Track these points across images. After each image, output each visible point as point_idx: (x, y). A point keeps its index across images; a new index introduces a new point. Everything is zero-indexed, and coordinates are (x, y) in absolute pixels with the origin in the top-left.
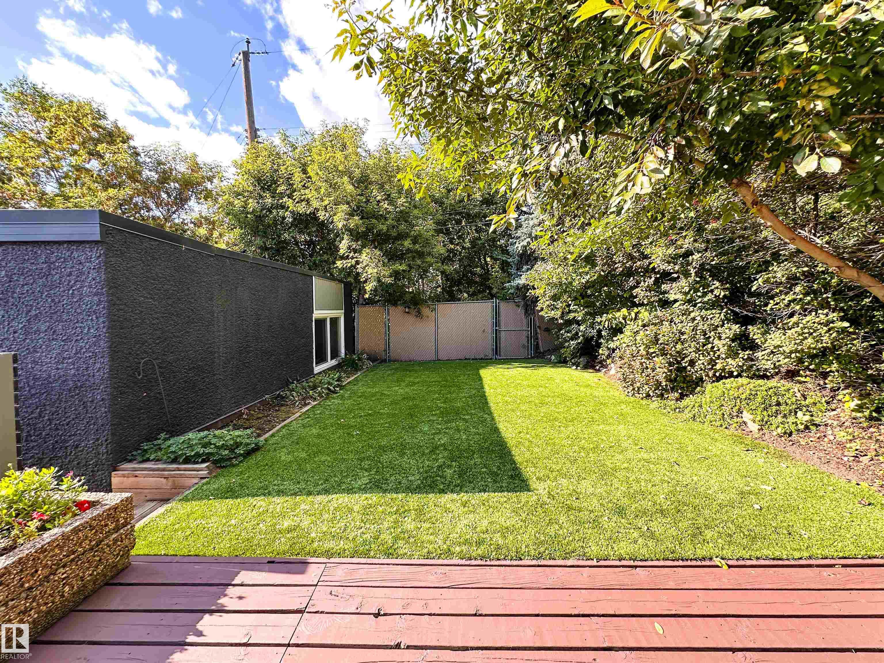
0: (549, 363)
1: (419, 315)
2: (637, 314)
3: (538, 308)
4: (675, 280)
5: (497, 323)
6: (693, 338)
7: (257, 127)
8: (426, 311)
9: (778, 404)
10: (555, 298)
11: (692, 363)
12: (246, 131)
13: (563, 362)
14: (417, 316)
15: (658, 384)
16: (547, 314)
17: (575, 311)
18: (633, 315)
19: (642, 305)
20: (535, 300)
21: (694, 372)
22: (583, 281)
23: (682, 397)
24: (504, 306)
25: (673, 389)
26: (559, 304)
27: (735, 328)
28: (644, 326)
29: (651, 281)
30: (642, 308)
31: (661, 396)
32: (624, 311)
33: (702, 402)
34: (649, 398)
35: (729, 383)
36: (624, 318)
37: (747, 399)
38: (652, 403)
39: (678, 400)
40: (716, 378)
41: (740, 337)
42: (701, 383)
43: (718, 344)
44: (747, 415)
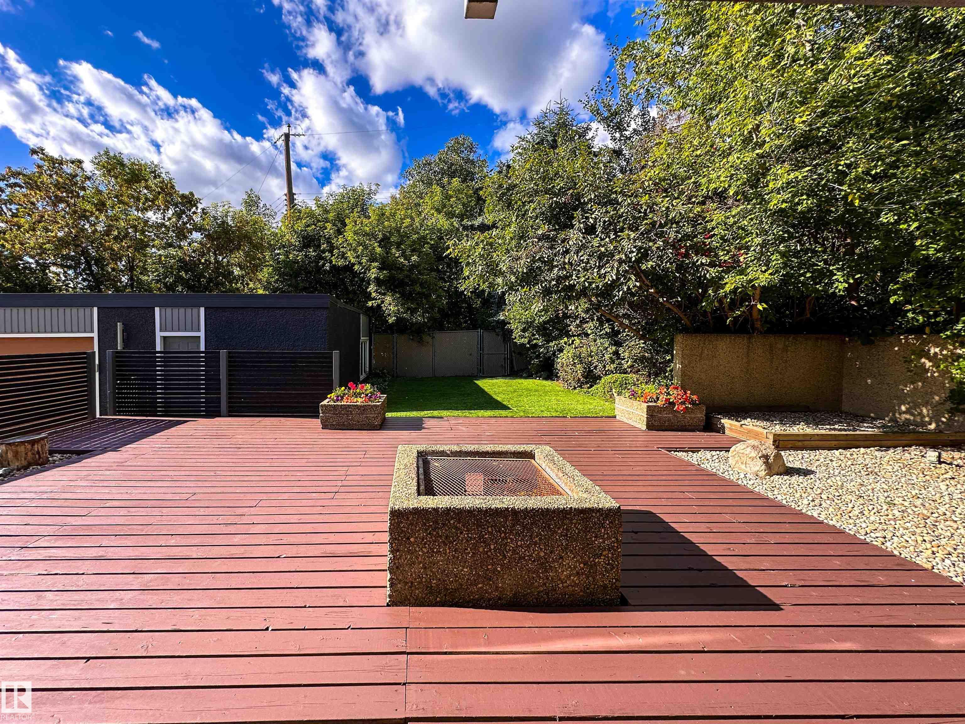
0: (521, 377)
1: (421, 341)
2: (573, 341)
3: (513, 337)
4: (587, 322)
5: (482, 349)
6: (597, 354)
7: (294, 192)
8: (426, 338)
9: (626, 384)
10: (524, 330)
11: (596, 367)
12: (286, 195)
13: (530, 376)
14: (419, 342)
15: (579, 380)
16: (519, 341)
17: (537, 339)
18: (570, 342)
19: (574, 336)
20: (511, 331)
21: (597, 372)
22: (541, 320)
23: (591, 386)
24: (486, 335)
25: (587, 383)
26: (527, 334)
27: (614, 348)
28: (576, 348)
29: (578, 322)
30: (576, 338)
31: (581, 387)
32: (566, 339)
33: (599, 387)
34: (575, 388)
35: (610, 376)
36: (565, 343)
37: (614, 382)
38: (577, 391)
39: (589, 388)
40: (606, 375)
41: (616, 353)
42: (600, 378)
43: (607, 357)
44: (614, 390)
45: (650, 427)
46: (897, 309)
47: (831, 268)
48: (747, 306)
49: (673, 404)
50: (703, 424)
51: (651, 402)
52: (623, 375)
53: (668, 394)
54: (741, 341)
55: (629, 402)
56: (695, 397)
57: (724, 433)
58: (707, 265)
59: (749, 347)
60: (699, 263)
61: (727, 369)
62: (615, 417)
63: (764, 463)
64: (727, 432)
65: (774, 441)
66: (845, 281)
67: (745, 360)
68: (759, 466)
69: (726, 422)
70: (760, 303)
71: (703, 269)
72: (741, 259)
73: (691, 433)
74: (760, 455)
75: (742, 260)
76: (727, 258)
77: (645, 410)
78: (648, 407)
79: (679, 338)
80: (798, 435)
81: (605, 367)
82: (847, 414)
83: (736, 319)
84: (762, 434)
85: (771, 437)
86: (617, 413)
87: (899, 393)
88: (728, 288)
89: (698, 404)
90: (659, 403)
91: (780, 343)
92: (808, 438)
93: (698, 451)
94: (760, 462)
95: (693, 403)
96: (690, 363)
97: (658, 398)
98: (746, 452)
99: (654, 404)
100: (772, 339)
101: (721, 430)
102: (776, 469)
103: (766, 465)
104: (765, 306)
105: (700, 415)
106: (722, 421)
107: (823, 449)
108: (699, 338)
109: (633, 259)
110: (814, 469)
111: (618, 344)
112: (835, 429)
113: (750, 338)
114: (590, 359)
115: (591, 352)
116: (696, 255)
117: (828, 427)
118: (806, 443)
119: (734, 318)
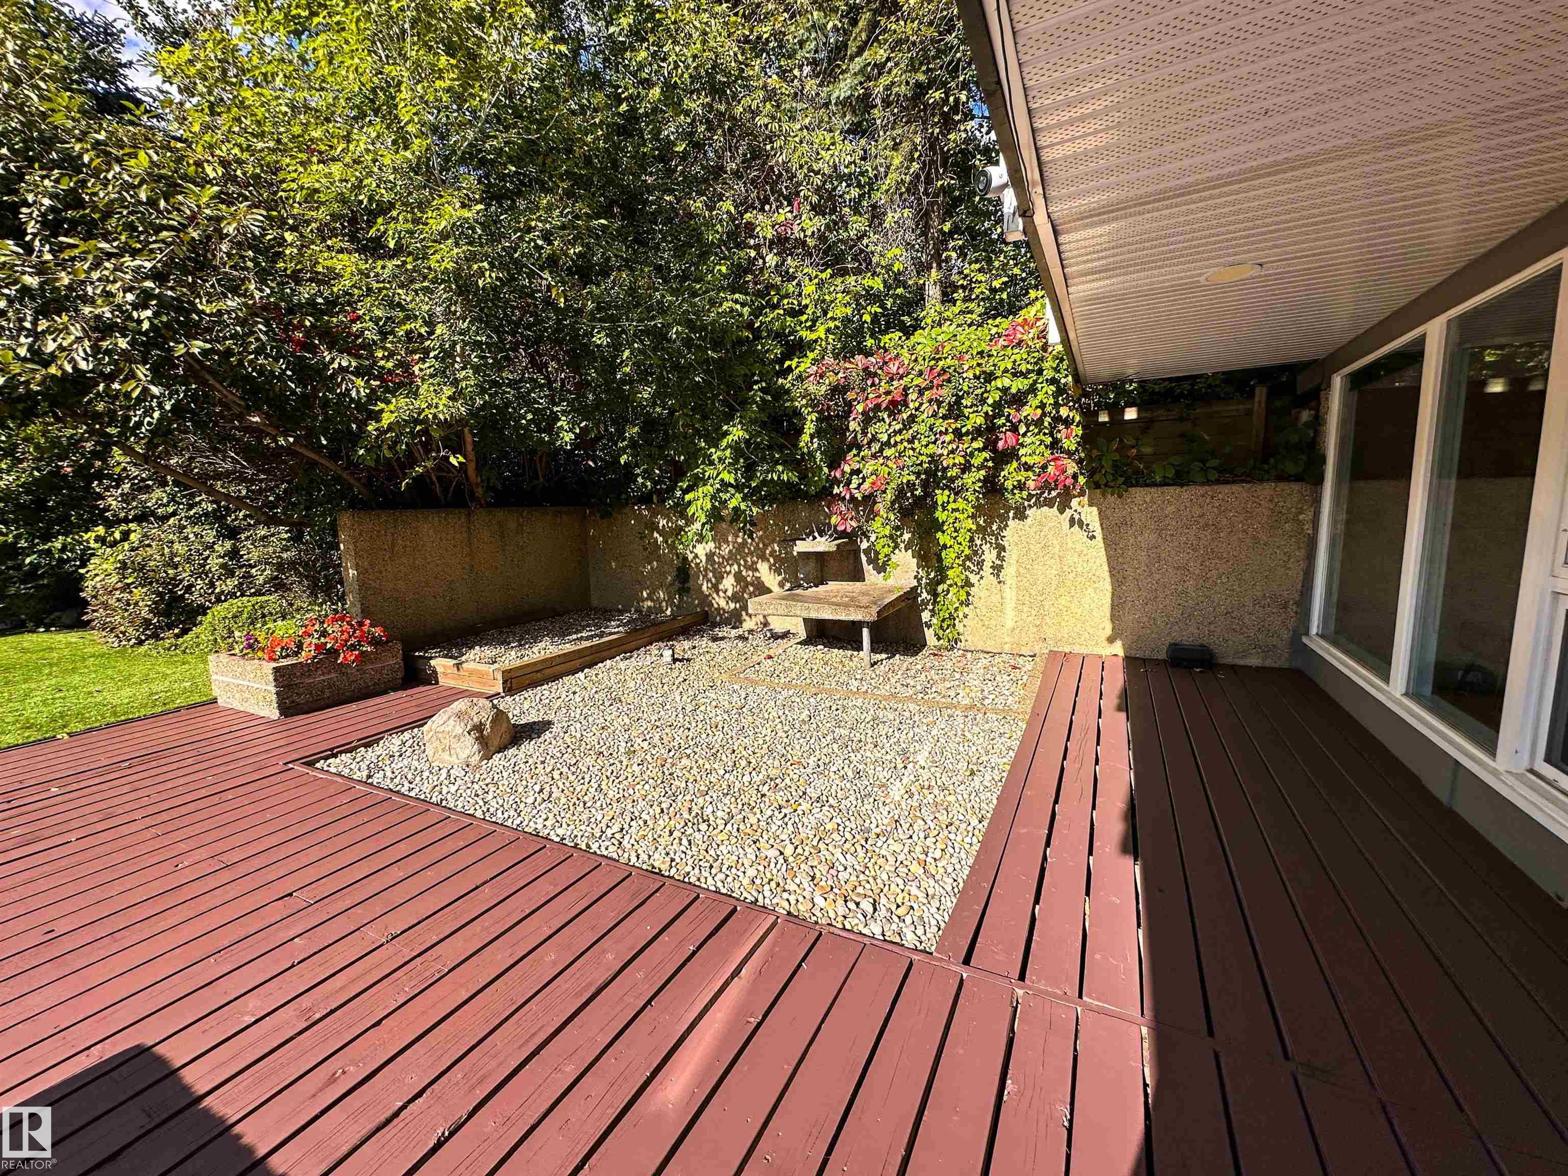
2: (126, 534)
6: (188, 560)
11: (189, 589)
15: (148, 622)
18: (117, 535)
19: (126, 521)
21: (195, 598)
23: (185, 632)
25: (170, 627)
27: (228, 545)
28: (132, 549)
29: (126, 487)
30: (132, 526)
31: (156, 636)
32: (101, 530)
33: (202, 632)
34: (141, 643)
35: (226, 605)
36: (100, 540)
37: (235, 617)
38: (142, 649)
39: (177, 636)
40: (219, 601)
41: (234, 554)
42: (203, 610)
43: (214, 563)
44: (237, 634)
45: (288, 708)
46: (628, 474)
47: (555, 409)
48: (435, 459)
49: (334, 652)
50: (400, 675)
51: (288, 656)
52: (254, 600)
53: (324, 634)
54: (456, 520)
55: (238, 665)
56: (378, 631)
57: (437, 683)
58: (352, 373)
59: (469, 528)
60: (336, 365)
61: (440, 568)
62: (214, 701)
63: (477, 739)
64: (442, 680)
65: (504, 682)
66: (571, 430)
67: (466, 550)
68: (468, 748)
69: (441, 664)
70: (454, 454)
71: (343, 379)
72: (416, 369)
73: (378, 700)
74: (469, 727)
75: (417, 372)
76: (390, 365)
77: (271, 678)
78: (276, 670)
79: (345, 519)
80: (535, 664)
81: (212, 585)
82: (596, 610)
83: (419, 480)
84: (487, 674)
85: (499, 676)
86: (216, 692)
87: (639, 577)
88: (387, 419)
89: (387, 642)
90: (303, 657)
91: (510, 519)
92: (548, 664)
93: (377, 742)
94: (469, 740)
95: (375, 642)
96: (372, 565)
97: (300, 646)
98: (447, 729)
99: (294, 661)
100: (500, 514)
101: (431, 679)
102: (495, 743)
103: (481, 743)
104: (461, 459)
105: (393, 661)
106: (433, 662)
107: (567, 674)
108: (384, 518)
109: (146, 325)
110: (551, 717)
111: (232, 533)
112: (581, 638)
113: (469, 515)
114: (171, 572)
115: (173, 555)
116: (330, 349)
117: (574, 636)
118: (547, 672)
119: (413, 479)
